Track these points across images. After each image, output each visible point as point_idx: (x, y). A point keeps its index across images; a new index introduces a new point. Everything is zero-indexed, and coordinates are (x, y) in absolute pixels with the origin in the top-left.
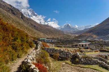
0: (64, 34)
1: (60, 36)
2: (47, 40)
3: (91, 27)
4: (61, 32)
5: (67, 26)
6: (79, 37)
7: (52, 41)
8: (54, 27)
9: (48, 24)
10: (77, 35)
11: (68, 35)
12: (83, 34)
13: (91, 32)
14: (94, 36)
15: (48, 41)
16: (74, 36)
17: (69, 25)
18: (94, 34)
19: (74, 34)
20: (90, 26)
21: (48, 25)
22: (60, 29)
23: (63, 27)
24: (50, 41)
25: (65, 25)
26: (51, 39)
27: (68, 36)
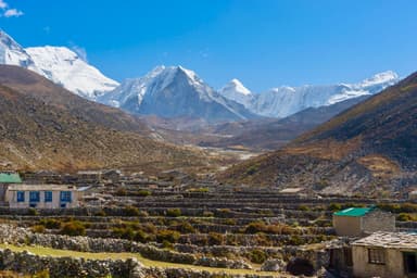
0: (152, 146)
1: (119, 159)
2: (25, 187)
3: (346, 96)
4: (131, 127)
5: (173, 84)
6: (263, 167)
7: (66, 197)
8: (71, 87)
9: (31, 62)
10: (245, 157)
11: (183, 154)
12: (295, 151)
13: (350, 136)
14: (380, 165)
15: (35, 197)
16: (223, 163)
17: (190, 73)
18: (379, 152)
19: (223, 144)
20: (339, 90)
21: (30, 68)
22: (117, 104)
23: (143, 92)
24: (49, 198)
25: (155, 74)
26: (56, 181)
27: (183, 158)
